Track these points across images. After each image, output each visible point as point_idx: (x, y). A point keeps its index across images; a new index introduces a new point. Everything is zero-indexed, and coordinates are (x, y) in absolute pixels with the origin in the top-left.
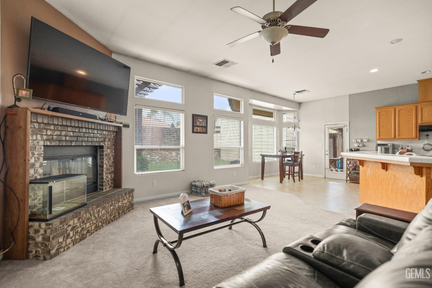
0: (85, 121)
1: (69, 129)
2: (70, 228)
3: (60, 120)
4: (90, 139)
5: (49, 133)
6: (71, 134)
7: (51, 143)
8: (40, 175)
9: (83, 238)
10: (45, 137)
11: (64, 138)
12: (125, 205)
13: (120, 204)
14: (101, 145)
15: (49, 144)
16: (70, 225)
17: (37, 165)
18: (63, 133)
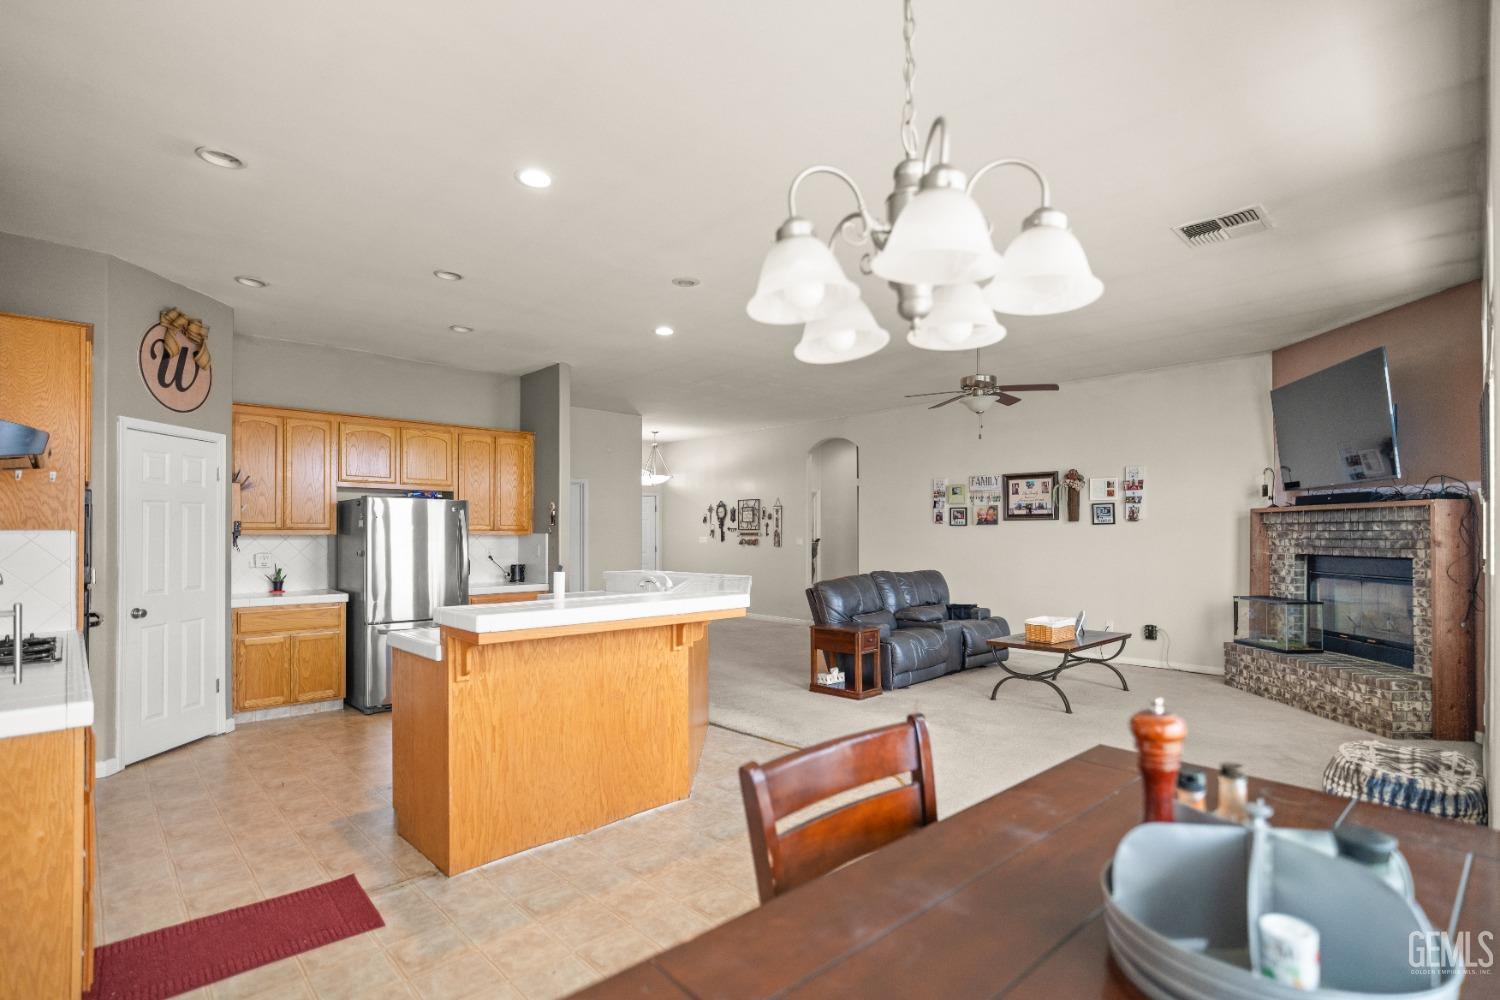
0: (1338, 511)
1: (1320, 528)
2: (1243, 664)
3: (1295, 516)
4: (1368, 543)
5: (1295, 536)
6: (1327, 535)
7: (1303, 551)
8: (1291, 594)
9: (1258, 692)
10: (1293, 542)
11: (1317, 543)
12: (1352, 704)
13: (1336, 690)
14: (1403, 556)
15: (1300, 552)
16: (1242, 660)
17: (1288, 580)
18: (1314, 535)
